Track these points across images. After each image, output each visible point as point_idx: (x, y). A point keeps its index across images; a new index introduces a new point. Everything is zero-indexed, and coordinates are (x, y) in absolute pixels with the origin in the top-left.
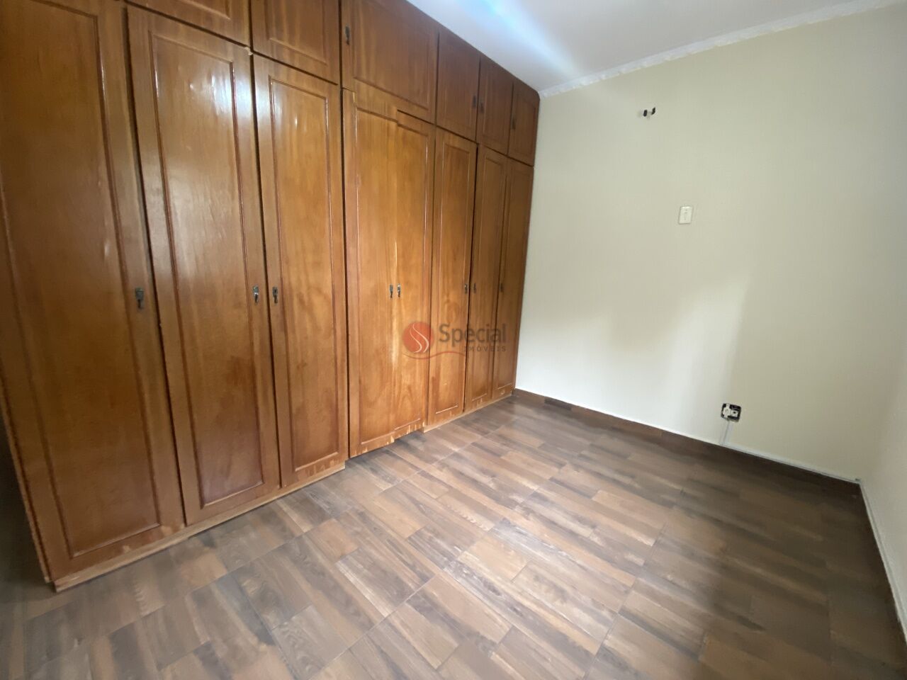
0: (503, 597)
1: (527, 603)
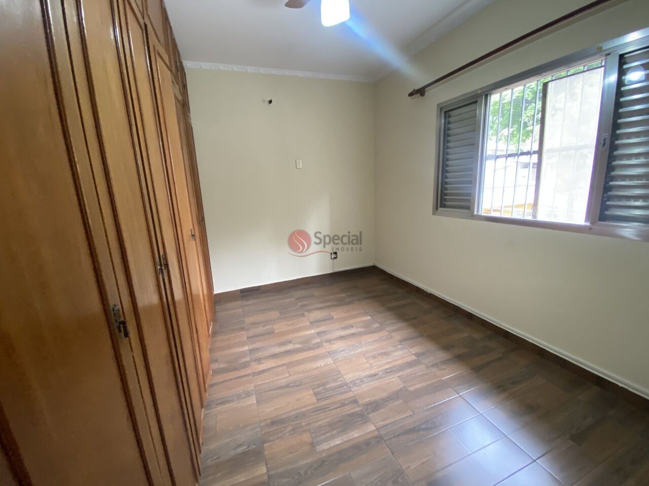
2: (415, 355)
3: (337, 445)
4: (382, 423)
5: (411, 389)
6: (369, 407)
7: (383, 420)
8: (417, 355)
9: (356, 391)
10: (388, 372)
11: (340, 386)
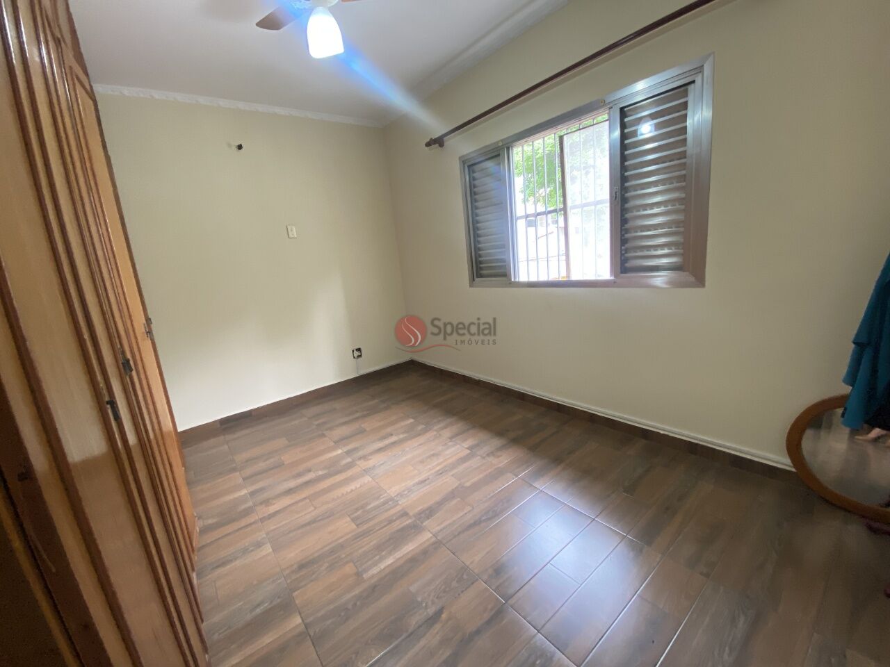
0: (430, 477)
1: (438, 468)
2: (468, 448)
3: (389, 566)
4: (438, 528)
5: (468, 484)
6: (423, 515)
7: (439, 525)
8: (470, 448)
9: (403, 502)
10: (440, 473)
11: (384, 503)
